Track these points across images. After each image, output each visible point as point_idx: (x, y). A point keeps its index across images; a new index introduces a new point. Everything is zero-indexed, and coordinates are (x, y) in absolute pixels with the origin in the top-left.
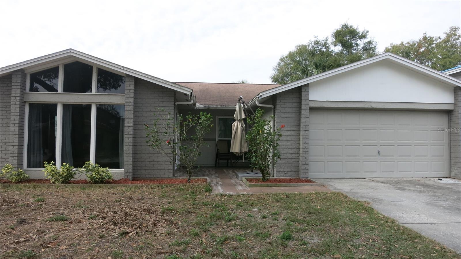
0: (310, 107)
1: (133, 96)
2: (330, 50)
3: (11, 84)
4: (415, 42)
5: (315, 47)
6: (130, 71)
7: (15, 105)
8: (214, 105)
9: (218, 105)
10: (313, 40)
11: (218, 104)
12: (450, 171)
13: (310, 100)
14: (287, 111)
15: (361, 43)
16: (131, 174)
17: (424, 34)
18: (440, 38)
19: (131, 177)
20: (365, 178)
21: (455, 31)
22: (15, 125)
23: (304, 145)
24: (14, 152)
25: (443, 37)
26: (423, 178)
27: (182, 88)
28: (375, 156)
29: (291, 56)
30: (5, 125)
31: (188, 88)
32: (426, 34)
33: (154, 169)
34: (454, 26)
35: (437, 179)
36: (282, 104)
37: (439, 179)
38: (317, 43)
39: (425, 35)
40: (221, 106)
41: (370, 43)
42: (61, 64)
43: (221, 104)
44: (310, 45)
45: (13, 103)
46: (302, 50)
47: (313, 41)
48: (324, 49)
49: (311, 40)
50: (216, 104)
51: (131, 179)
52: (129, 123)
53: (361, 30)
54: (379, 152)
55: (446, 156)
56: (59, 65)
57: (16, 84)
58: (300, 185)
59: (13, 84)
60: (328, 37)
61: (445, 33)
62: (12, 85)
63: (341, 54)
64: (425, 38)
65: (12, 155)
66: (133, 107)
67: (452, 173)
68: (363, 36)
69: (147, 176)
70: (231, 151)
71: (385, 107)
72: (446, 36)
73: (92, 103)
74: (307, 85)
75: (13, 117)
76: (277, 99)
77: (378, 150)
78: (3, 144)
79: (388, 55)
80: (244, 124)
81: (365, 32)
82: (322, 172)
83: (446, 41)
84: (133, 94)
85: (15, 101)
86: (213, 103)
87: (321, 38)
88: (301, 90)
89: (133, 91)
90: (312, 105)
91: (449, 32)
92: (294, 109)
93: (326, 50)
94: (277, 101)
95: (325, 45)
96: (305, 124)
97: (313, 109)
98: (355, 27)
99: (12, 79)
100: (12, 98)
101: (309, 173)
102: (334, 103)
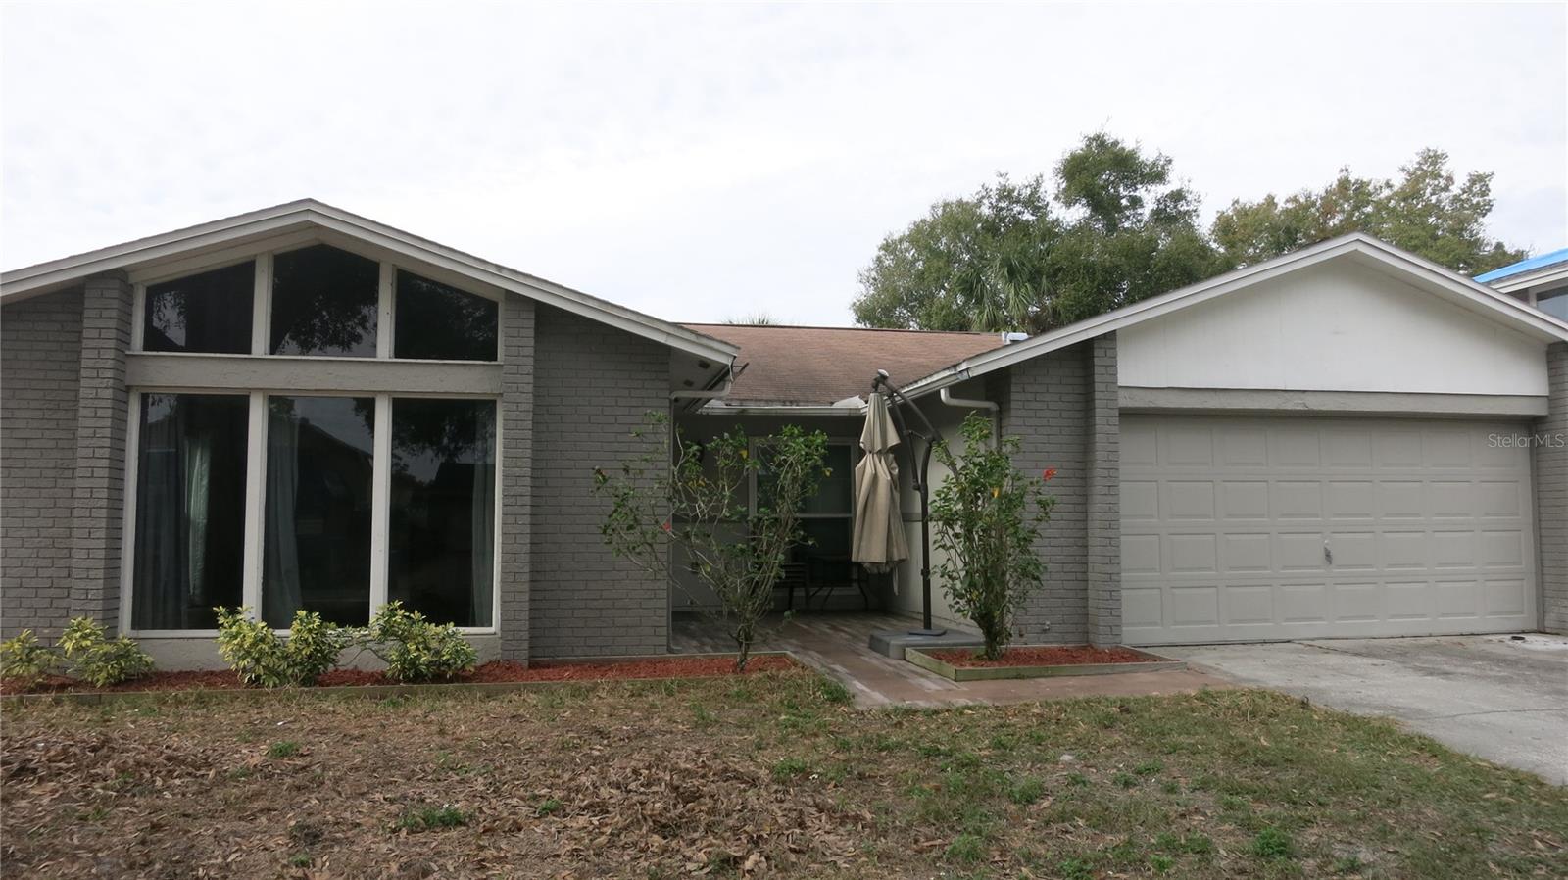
0: (1120, 409)
1: (530, 369)
2: (1051, 217)
3: (82, 322)
4: (1314, 198)
5: (1002, 209)
6: (521, 280)
7: (96, 401)
8: (760, 400)
9: (772, 401)
10: (994, 185)
11: (773, 396)
12: (1542, 611)
13: (1119, 384)
14: (1044, 422)
15: (1150, 197)
16: (526, 645)
17: (1342, 171)
18: (1388, 185)
19: (525, 654)
20: (1288, 641)
21: (1434, 163)
22: (95, 475)
23: (1106, 534)
24: (92, 574)
25: (1399, 181)
26: (1462, 635)
28: (1318, 567)
29: (922, 236)
30: (51, 473)
31: (726, 343)
32: (1347, 170)
33: (604, 625)
34: (1431, 149)
35: (1509, 636)
36: (1030, 396)
37: (1515, 638)
38: (1006, 194)
39: (1344, 174)
40: (784, 402)
41: (1178, 196)
42: (262, 253)
43: (782, 397)
44: (985, 201)
45: (89, 391)
46: (956, 219)
47: (994, 189)
48: (1028, 216)
49: (986, 186)
50: (765, 397)
51: (526, 664)
52: (516, 463)
53: (1147, 155)
54: (1328, 555)
55: (1527, 563)
56: (256, 255)
57: (100, 324)
58: (1121, 670)
59: (87, 323)
60: (1041, 177)
61: (1403, 170)
62: (85, 326)
63: (1082, 230)
64: (1344, 184)
65: (82, 585)
66: (530, 407)
67: (1547, 618)
68: (1158, 177)
69: (579, 651)
70: (853, 559)
71: (1348, 409)
72: (1407, 180)
73: (380, 392)
74: (1111, 336)
75: (87, 442)
76: (1014, 380)
77: (1326, 549)
78: (43, 544)
79: (1358, 240)
80: (894, 465)
81: (1162, 163)
82: (1156, 624)
83: (1411, 192)
84: (531, 360)
85: (96, 383)
86: (755, 395)
87: (1019, 181)
88: (1093, 352)
89: (530, 351)
90: (1125, 401)
91: (1417, 166)
92: (1065, 414)
93: (1034, 217)
94: (1013, 389)
95: (1033, 202)
96: (1106, 465)
97: (1134, 417)
98: (1128, 145)
99: (83, 303)
100: (83, 373)
101: (1124, 629)
102: (1193, 394)
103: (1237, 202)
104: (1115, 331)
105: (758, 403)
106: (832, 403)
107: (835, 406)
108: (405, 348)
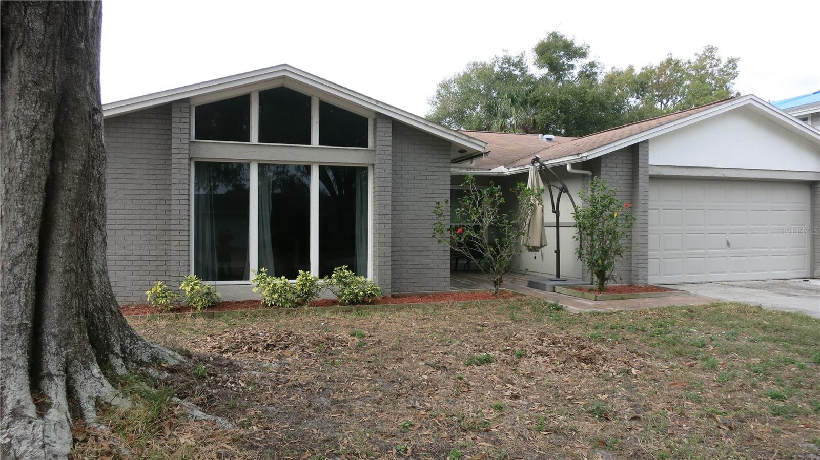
0: (650, 175)
1: (390, 152)
2: (529, 73)
3: (171, 125)
4: (654, 68)
5: (504, 68)
6: (388, 108)
7: (180, 166)
10: (501, 55)
12: (813, 268)
13: (649, 164)
14: (614, 181)
15: (579, 64)
16: (390, 287)
17: (668, 54)
18: (689, 62)
19: (389, 291)
20: (711, 283)
21: (711, 52)
22: (181, 203)
23: (642, 233)
24: (182, 253)
25: (694, 60)
26: (781, 279)
27: (472, 140)
28: (723, 249)
29: (464, 80)
30: (155, 202)
31: (482, 142)
32: (671, 54)
33: (422, 277)
34: (710, 44)
35: (802, 280)
36: (609, 169)
37: (804, 281)
38: (508, 61)
39: (670, 56)
41: (592, 65)
42: (255, 91)
44: (496, 64)
45: (177, 160)
46: (483, 73)
47: (500, 58)
48: (517, 72)
49: (497, 56)
51: (390, 296)
52: (384, 198)
53: (577, 44)
54: (728, 244)
55: (807, 248)
56: (251, 92)
57: (181, 125)
59: (173, 125)
60: (525, 52)
61: (696, 55)
63: (544, 79)
64: (669, 62)
65: (177, 258)
66: (390, 171)
67: (815, 272)
68: (584, 55)
69: (410, 289)
72: (697, 60)
73: (314, 162)
74: (646, 142)
75: (176, 187)
76: (602, 161)
77: (727, 240)
78: (151, 239)
79: (751, 99)
81: (585, 47)
82: (656, 275)
83: (699, 66)
84: (390, 148)
85: (180, 156)
87: (514, 54)
88: (638, 149)
89: (390, 143)
90: (653, 172)
91: (703, 53)
92: (624, 178)
93: (520, 73)
94: (602, 165)
95: (518, 64)
96: (643, 202)
97: (654, 178)
98: (569, 38)
99: (171, 114)
100: (173, 151)
101: (649, 277)
102: (677, 169)
103: (614, 68)
104: (648, 140)
105: (455, 169)
106: (490, 169)
107: (492, 171)
108: (325, 140)
